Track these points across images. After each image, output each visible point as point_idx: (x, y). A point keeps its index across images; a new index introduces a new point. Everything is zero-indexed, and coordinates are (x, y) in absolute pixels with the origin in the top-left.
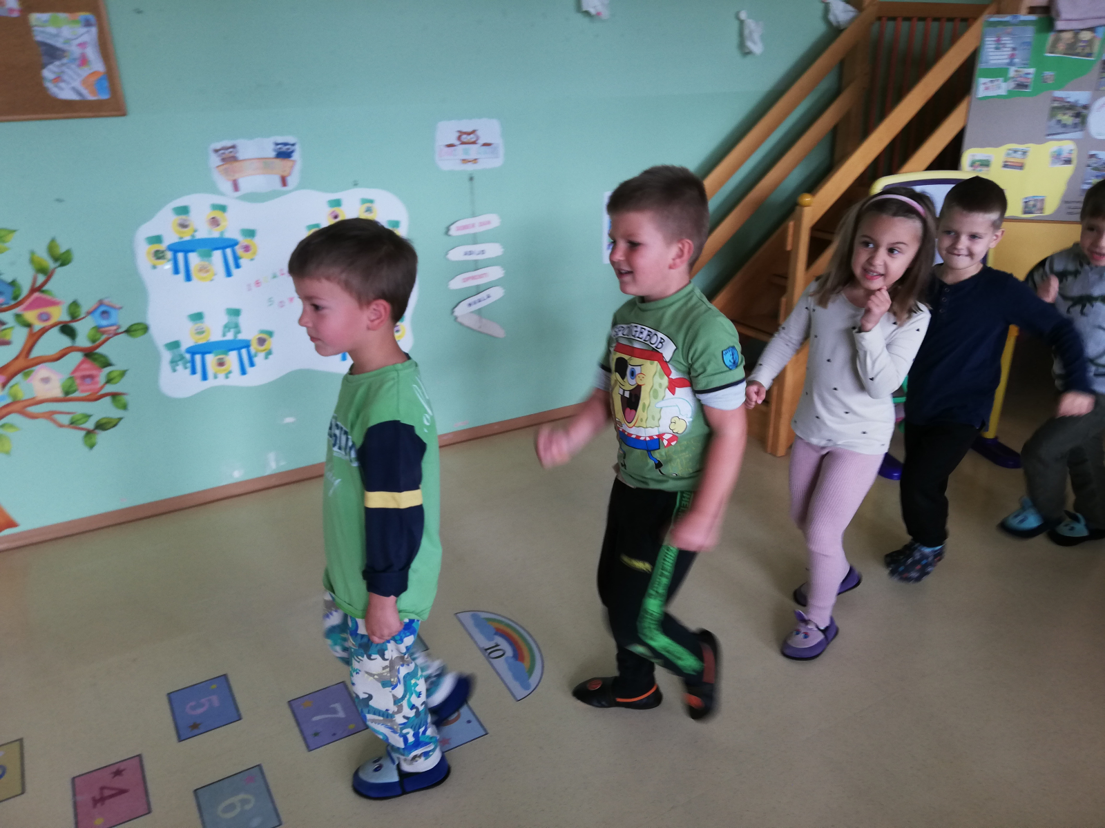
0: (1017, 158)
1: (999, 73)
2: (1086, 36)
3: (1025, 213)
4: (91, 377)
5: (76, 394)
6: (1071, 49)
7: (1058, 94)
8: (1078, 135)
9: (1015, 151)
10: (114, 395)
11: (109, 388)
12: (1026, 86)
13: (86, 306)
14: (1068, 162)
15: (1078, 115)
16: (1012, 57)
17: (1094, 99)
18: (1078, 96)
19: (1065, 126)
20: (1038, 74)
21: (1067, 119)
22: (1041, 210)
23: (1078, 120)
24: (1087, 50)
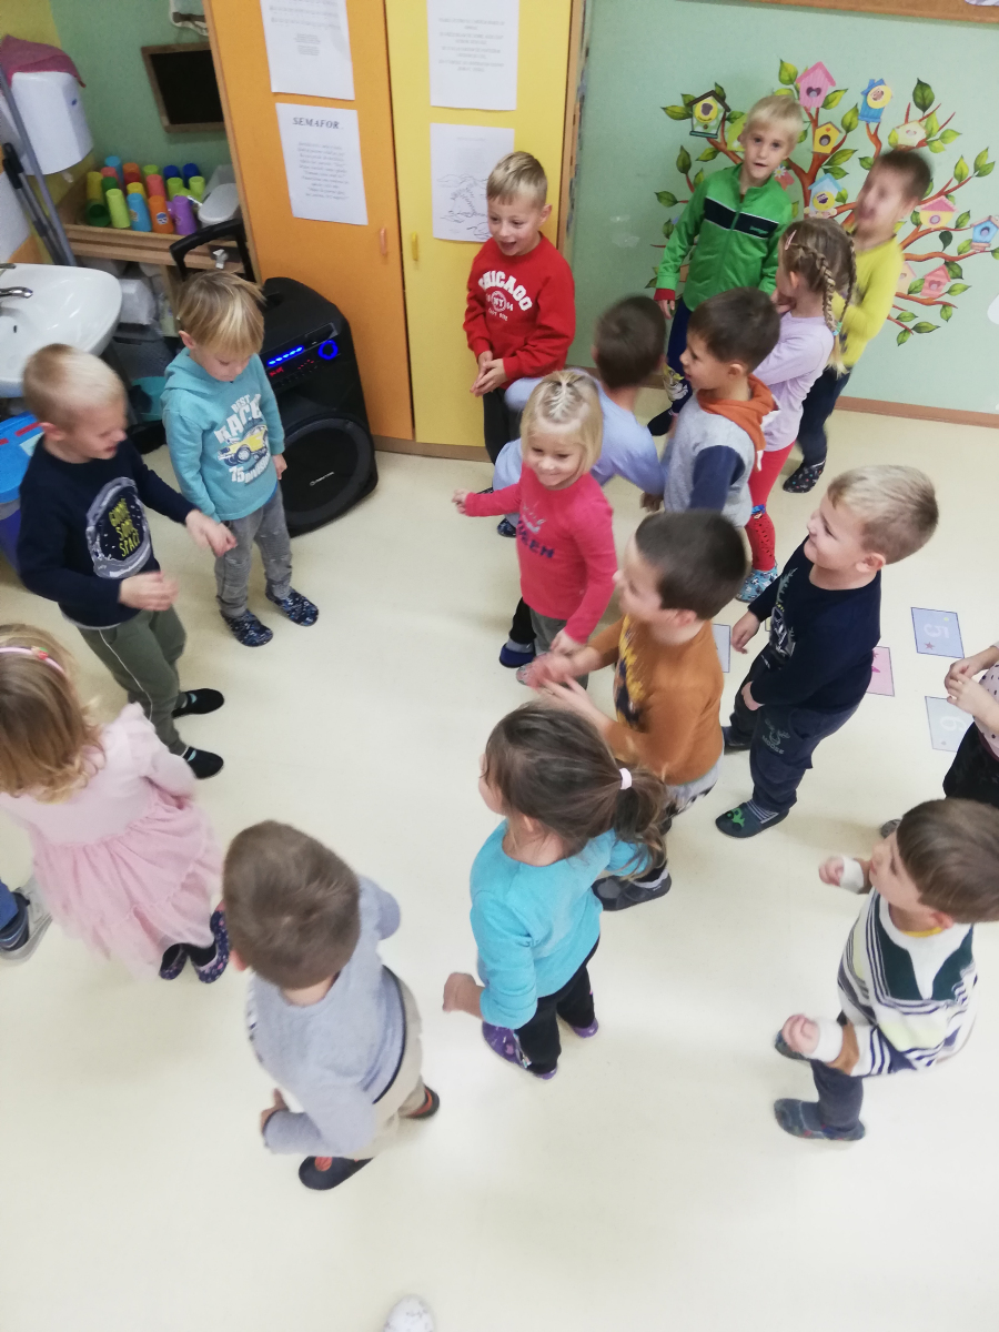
4: (939, 284)
5: (918, 296)
10: (945, 305)
11: (946, 298)
13: (974, 219)
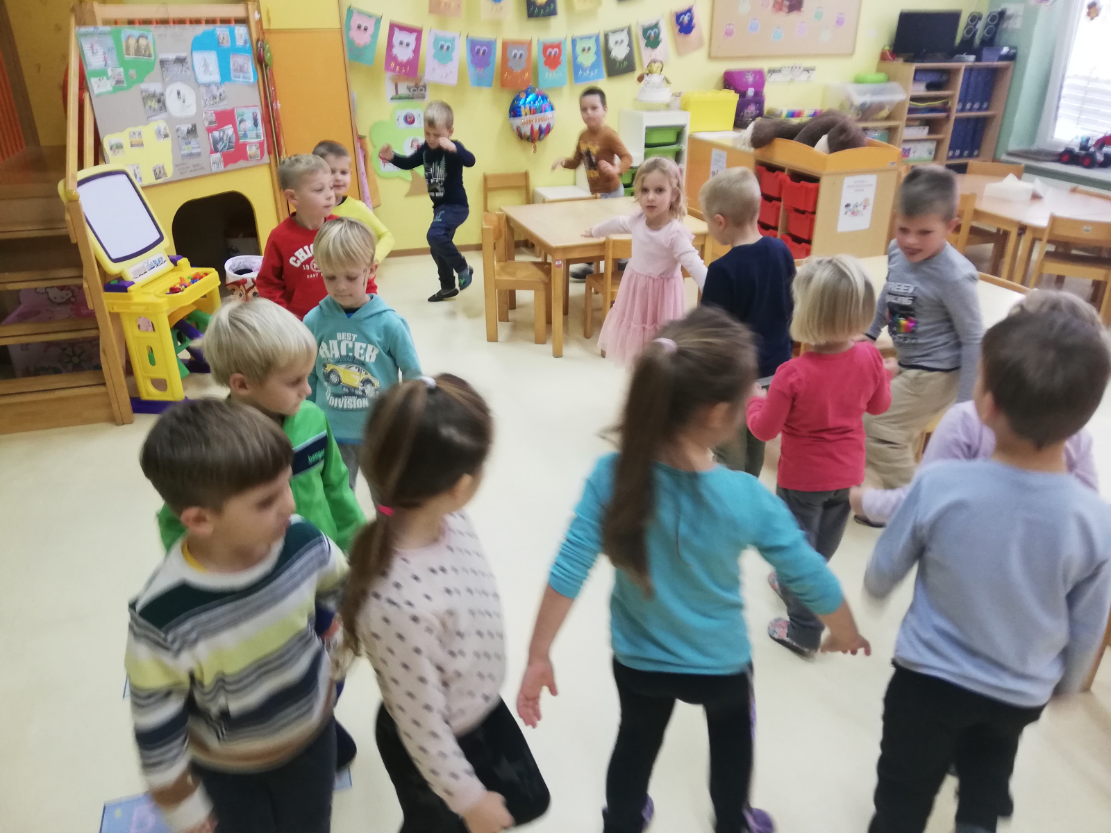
0: (136, 139)
1: (101, 73)
2: (143, 42)
3: (157, 179)
6: (138, 52)
7: (143, 86)
8: (164, 115)
9: (134, 133)
12: (122, 82)
14: (166, 136)
15: (159, 101)
16: (105, 60)
17: (165, 88)
18: (154, 87)
19: (154, 110)
20: (126, 71)
21: (154, 104)
22: (165, 174)
23: (161, 104)
24: (147, 53)
